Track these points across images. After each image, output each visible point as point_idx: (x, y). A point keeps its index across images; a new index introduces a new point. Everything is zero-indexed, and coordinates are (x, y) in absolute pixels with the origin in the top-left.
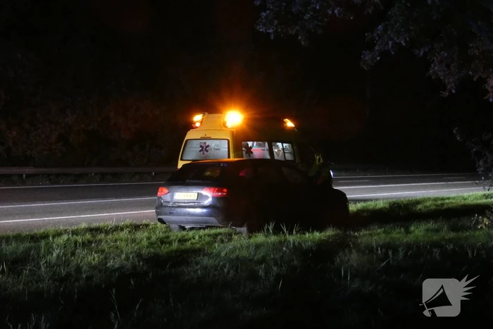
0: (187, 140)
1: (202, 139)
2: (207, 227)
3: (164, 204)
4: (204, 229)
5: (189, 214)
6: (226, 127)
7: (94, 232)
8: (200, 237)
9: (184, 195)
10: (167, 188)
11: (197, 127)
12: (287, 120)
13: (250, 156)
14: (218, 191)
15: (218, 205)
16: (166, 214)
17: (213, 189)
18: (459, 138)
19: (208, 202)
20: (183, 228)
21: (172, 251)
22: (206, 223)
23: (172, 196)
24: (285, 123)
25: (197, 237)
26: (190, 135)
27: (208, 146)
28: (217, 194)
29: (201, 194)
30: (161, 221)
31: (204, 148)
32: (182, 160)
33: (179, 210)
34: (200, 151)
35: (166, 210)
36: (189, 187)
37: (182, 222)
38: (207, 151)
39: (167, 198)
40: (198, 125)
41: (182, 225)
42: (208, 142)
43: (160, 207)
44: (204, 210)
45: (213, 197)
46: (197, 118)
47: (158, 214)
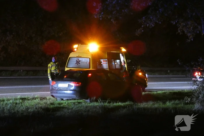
0: (70, 58)
1: (77, 57)
2: (72, 99)
3: (54, 89)
4: (71, 100)
5: (65, 93)
6: (89, 52)
7: (23, 100)
8: (68, 103)
9: (62, 85)
10: (56, 82)
11: (75, 51)
12: (122, 48)
13: (101, 66)
14: (77, 84)
15: (77, 90)
16: (55, 93)
17: (75, 82)
18: (180, 64)
19: (73, 88)
20: (62, 99)
21: (54, 107)
22: (71, 97)
23: (57, 86)
24: (121, 49)
25: (67, 103)
26: (71, 55)
27: (80, 61)
28: (76, 85)
29: (70, 85)
30: (52, 96)
31: (78, 62)
32: (67, 67)
33: (60, 91)
34: (76, 63)
35: (55, 91)
36: (65, 82)
37: (61, 97)
38: (79, 63)
39: (55, 86)
40: (75, 50)
41: (62, 98)
42: (80, 59)
43: (52, 90)
44: (71, 92)
45: (75, 86)
46: (75, 46)
47: (51, 93)
